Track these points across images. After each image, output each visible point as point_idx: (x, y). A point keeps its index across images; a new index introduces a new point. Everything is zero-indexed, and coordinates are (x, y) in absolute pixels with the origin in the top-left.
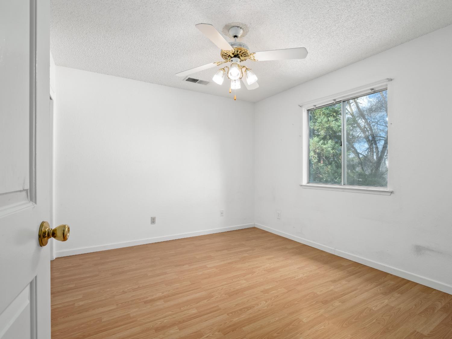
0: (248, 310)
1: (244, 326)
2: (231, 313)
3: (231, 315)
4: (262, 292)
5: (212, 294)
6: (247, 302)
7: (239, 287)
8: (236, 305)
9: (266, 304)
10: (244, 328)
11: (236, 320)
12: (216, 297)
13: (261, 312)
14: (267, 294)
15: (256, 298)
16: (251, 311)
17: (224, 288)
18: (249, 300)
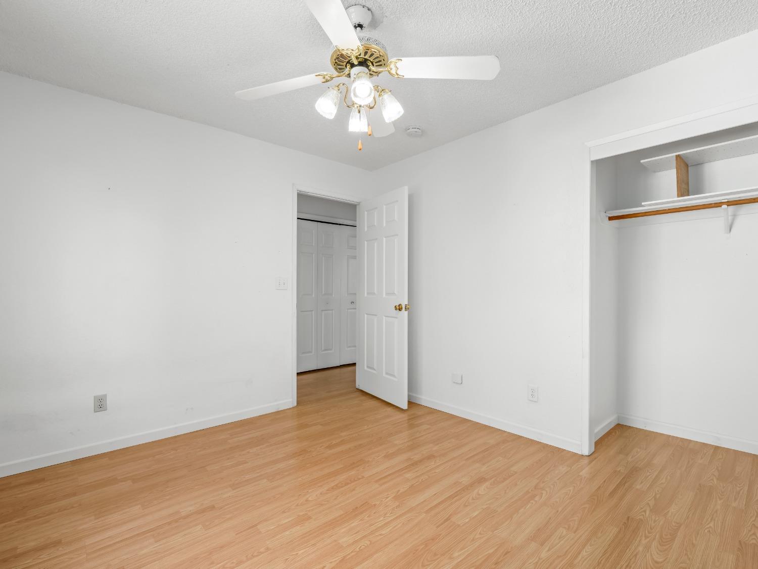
0: (336, 485)
1: (342, 468)
2: (360, 479)
3: (360, 477)
4: (309, 518)
5: (398, 504)
6: (337, 497)
7: (353, 525)
8: (354, 490)
9: (307, 496)
10: (342, 466)
11: (353, 473)
12: (390, 498)
13: (319, 485)
14: (301, 514)
15: (322, 505)
16: (333, 484)
17: (382, 519)
18: (335, 499)
